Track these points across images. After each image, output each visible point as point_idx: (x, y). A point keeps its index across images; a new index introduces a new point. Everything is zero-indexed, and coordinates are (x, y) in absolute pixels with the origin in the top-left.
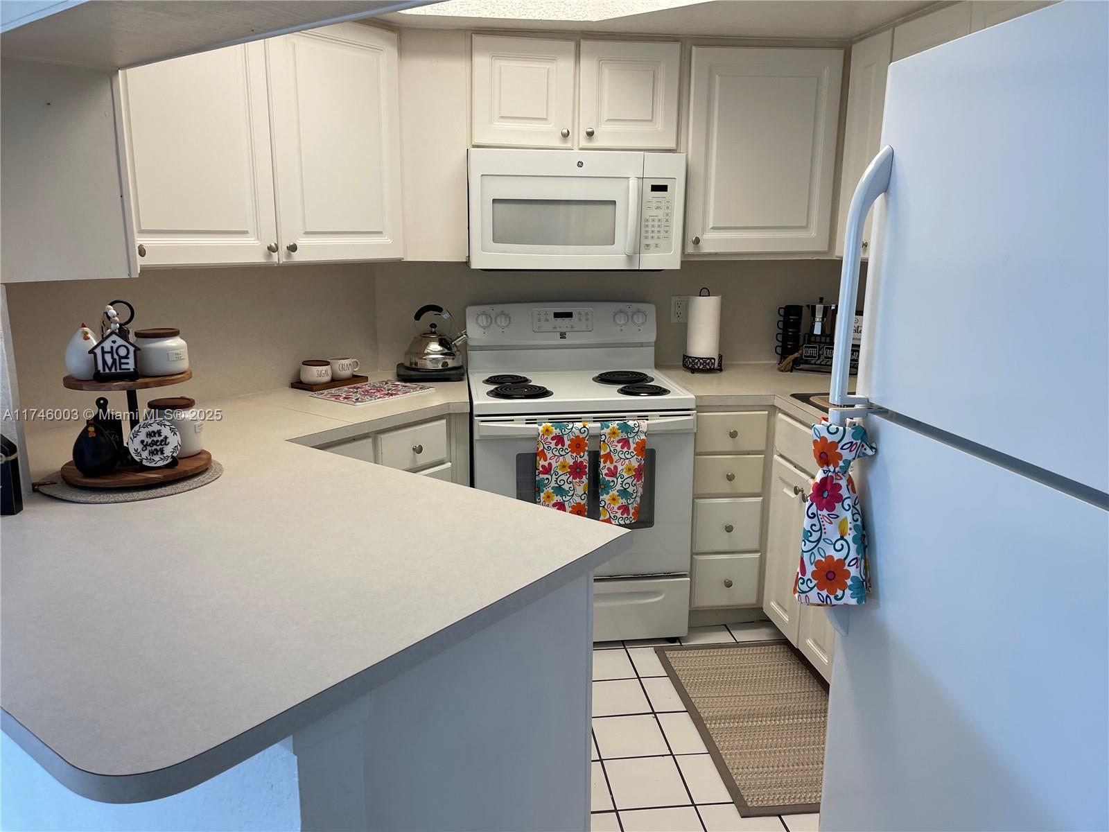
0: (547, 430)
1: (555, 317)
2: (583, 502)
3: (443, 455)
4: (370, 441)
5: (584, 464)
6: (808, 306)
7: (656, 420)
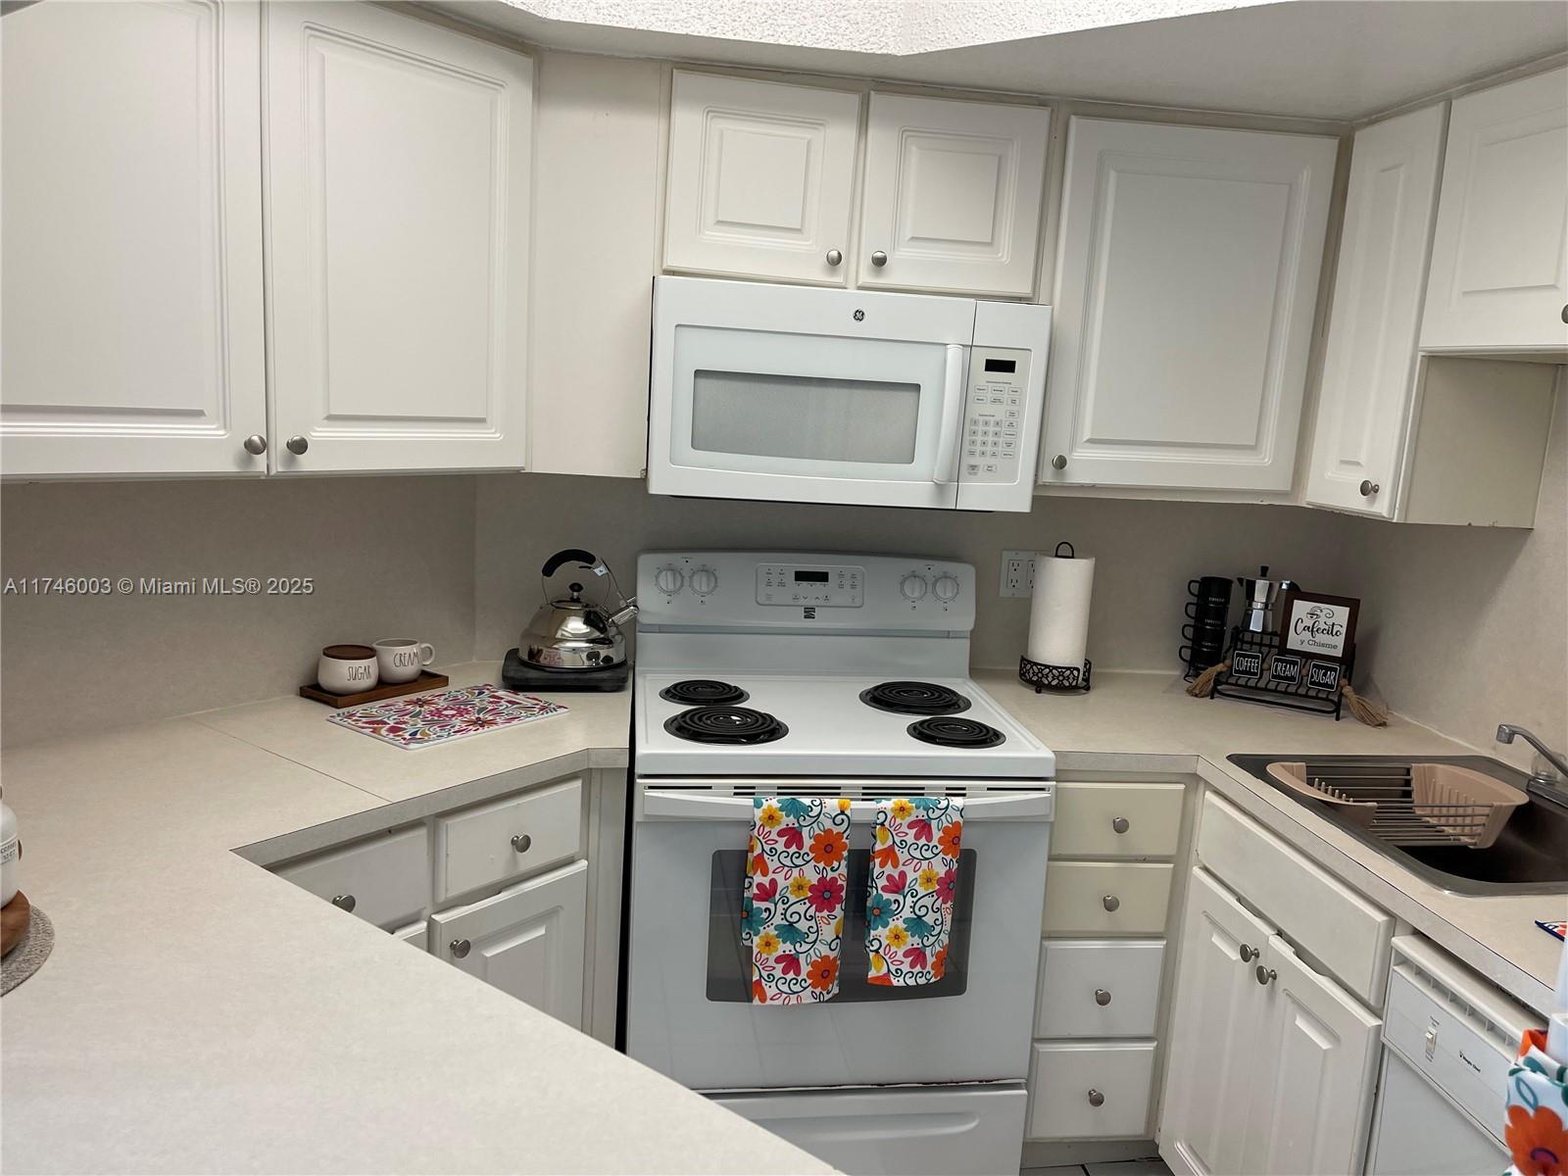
0: (771, 817)
1: (796, 580)
2: (833, 955)
3: (572, 847)
4: (422, 832)
5: (840, 882)
6: (1240, 580)
7: (979, 800)
